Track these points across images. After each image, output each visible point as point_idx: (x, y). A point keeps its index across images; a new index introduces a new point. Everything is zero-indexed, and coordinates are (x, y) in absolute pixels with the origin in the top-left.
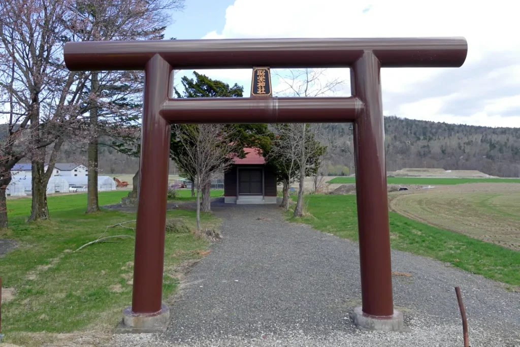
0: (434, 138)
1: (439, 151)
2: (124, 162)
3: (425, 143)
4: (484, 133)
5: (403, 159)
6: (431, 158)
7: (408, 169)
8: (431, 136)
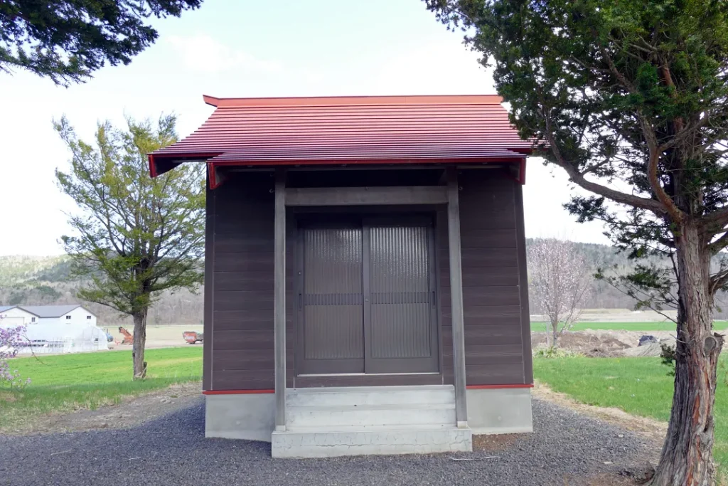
2: (174, 307)
6: (609, 294)
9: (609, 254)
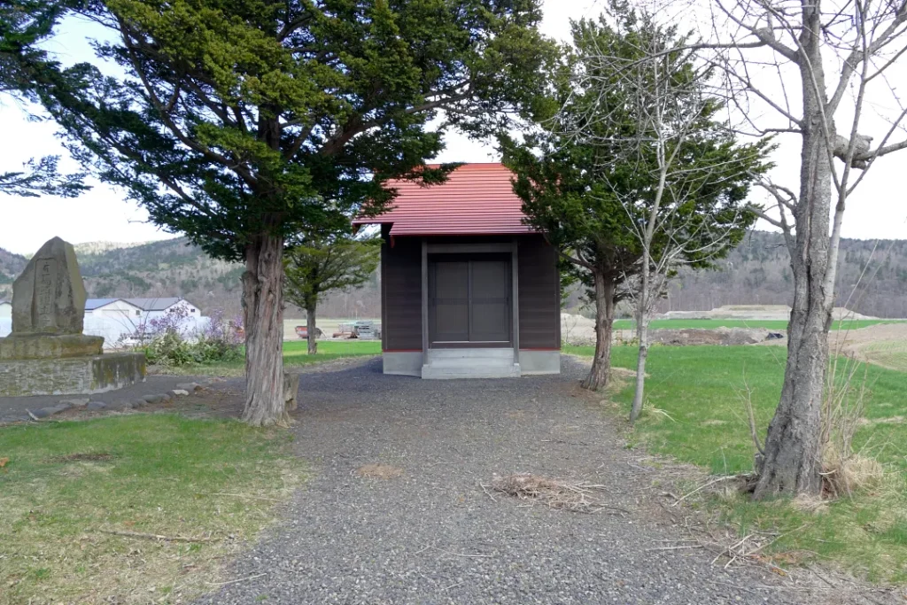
0: (770, 257)
1: (780, 277)
3: (757, 265)
4: (850, 248)
5: (723, 291)
6: (767, 288)
7: (730, 306)
8: (765, 254)
9: (770, 241)
